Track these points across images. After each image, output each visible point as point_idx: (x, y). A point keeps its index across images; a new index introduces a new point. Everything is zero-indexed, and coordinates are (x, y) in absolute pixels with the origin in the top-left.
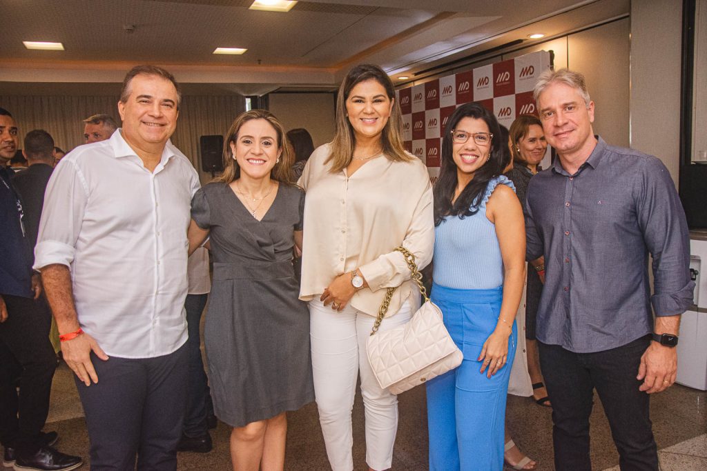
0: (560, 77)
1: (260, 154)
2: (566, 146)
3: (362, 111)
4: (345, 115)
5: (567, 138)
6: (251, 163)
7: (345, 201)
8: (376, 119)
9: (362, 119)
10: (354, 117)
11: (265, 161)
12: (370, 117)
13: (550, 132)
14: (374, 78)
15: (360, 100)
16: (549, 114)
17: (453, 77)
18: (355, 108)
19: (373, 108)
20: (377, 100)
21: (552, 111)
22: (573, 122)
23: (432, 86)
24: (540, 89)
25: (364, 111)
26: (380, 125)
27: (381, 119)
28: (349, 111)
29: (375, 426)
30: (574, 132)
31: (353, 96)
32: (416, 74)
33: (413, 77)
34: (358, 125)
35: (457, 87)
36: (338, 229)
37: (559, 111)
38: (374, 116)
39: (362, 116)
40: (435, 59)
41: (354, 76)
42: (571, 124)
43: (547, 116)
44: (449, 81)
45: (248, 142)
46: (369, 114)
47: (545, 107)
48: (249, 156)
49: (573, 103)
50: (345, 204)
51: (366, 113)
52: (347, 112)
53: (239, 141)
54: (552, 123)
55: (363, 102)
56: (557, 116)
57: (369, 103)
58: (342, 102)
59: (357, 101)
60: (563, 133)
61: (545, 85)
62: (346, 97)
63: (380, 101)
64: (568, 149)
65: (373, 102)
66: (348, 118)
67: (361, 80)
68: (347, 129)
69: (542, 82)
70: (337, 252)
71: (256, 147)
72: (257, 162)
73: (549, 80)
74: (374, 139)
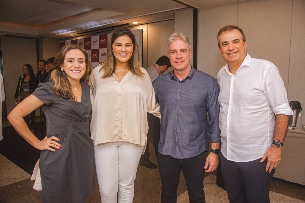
0: (181, 37)
1: (79, 67)
2: (180, 68)
3: (120, 50)
4: (111, 51)
5: (181, 64)
6: (74, 72)
7: (120, 94)
8: (127, 54)
9: (120, 54)
10: (116, 52)
11: (80, 71)
12: (124, 53)
13: (174, 61)
14: (127, 35)
15: (120, 45)
16: (174, 52)
17: (98, 37)
18: (117, 49)
19: (126, 49)
20: (127, 45)
21: (175, 51)
22: (184, 58)
23: (88, 40)
24: (172, 41)
25: (121, 50)
26: (129, 57)
27: (129, 54)
28: (114, 50)
29: (124, 199)
30: (184, 62)
31: (116, 43)
32: (78, 34)
33: (77, 35)
34: (118, 57)
35: (100, 41)
36: (117, 108)
37: (179, 52)
38: (126, 53)
39: (120, 52)
40: (89, 28)
41: (117, 33)
42: (183, 59)
43: (173, 53)
44: (96, 38)
45: (70, 61)
46: (124, 52)
47: (173, 49)
48: (73, 68)
49: (185, 49)
50: (120, 96)
51: (122, 52)
52: (113, 50)
53: (66, 62)
54: (175, 57)
55: (121, 46)
56: (178, 54)
57: (124, 47)
58: (110, 45)
59: (118, 45)
60: (179, 62)
61: (174, 39)
62: (112, 43)
63: (129, 46)
64: (181, 69)
65: (126, 46)
66: (113, 53)
67: (120, 35)
68: (112, 58)
69: (173, 38)
70: (117, 119)
71: (76, 64)
72: (77, 71)
73: (176, 37)
74: (125, 64)
